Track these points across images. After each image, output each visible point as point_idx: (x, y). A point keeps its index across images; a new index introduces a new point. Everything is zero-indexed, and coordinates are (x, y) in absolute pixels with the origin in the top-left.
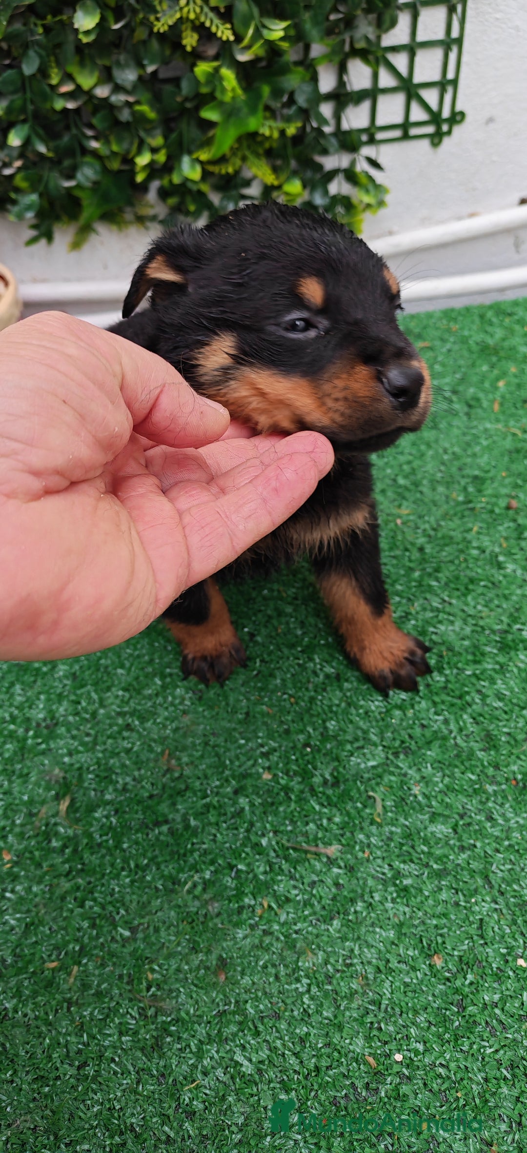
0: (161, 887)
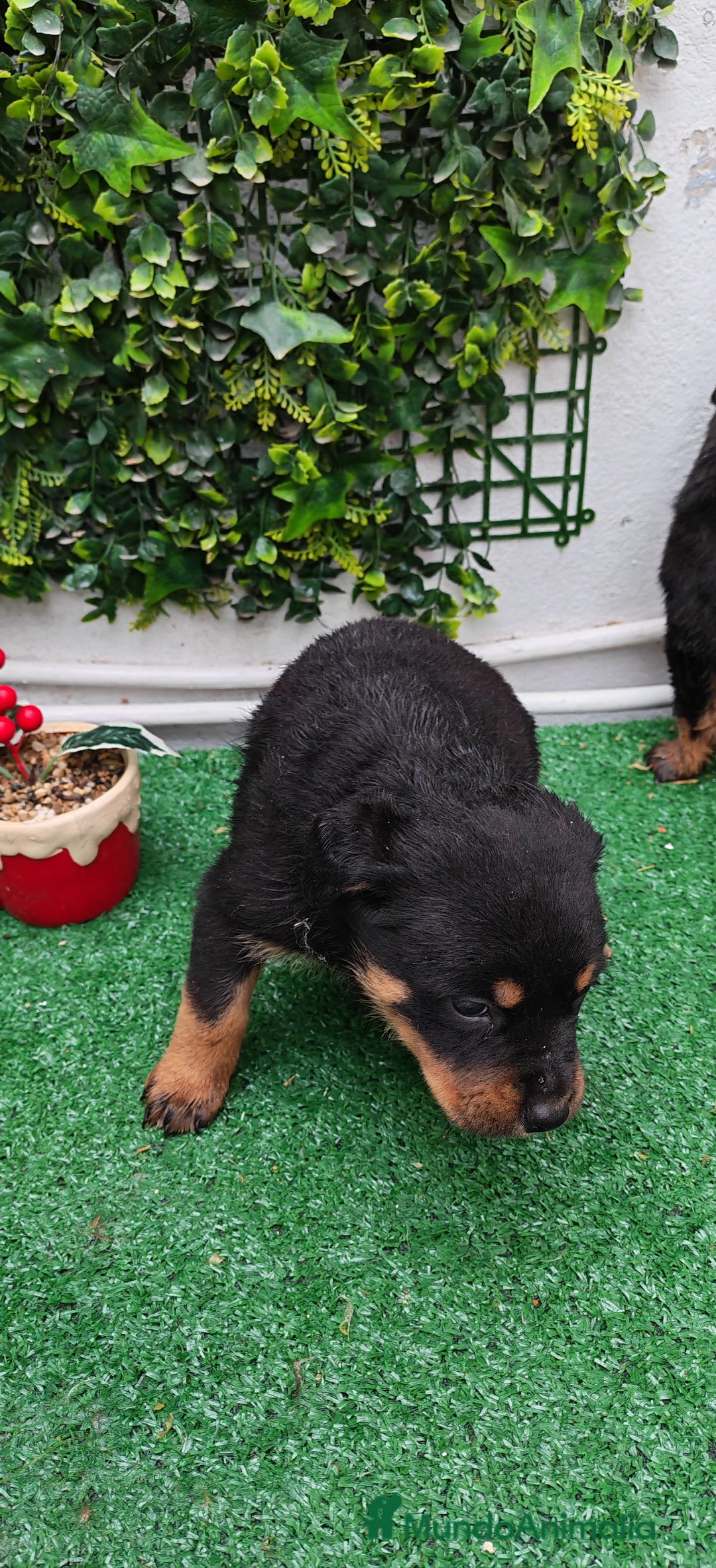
0: (41, 1389)
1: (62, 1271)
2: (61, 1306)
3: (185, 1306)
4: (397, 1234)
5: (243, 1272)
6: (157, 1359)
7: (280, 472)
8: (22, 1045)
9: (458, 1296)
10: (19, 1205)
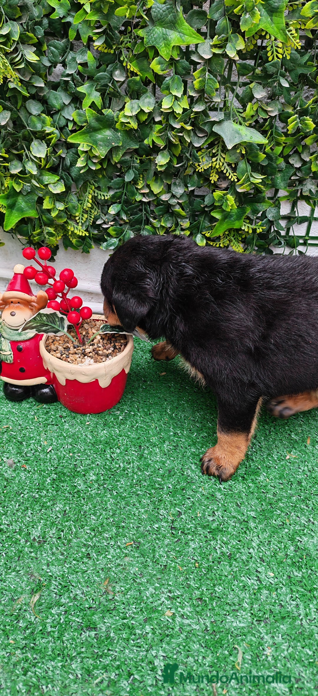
0: (80, 676)
1: (90, 608)
2: (89, 628)
3: (153, 638)
4: (262, 613)
5: (183, 623)
6: (140, 668)
7: (217, 204)
8: (68, 476)
9: (297, 655)
10: (68, 566)
